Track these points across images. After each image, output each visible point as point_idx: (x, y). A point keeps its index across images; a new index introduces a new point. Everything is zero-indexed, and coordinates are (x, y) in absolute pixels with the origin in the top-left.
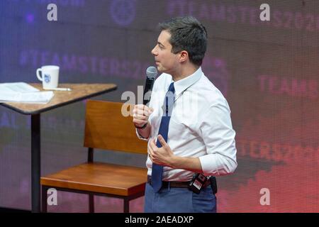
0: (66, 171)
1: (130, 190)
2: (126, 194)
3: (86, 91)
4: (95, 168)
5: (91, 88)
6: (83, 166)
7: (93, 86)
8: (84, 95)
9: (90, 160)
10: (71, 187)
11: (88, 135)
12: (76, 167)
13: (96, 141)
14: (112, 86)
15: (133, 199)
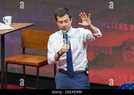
0: (15, 56)
1: (40, 64)
2: (38, 65)
3: (22, 26)
4: (26, 55)
5: (24, 25)
6: (21, 55)
7: (25, 24)
8: (21, 27)
9: (24, 52)
10: (16, 62)
11: (23, 42)
12: (18, 55)
13: (26, 45)
14: (32, 24)
15: (41, 67)
